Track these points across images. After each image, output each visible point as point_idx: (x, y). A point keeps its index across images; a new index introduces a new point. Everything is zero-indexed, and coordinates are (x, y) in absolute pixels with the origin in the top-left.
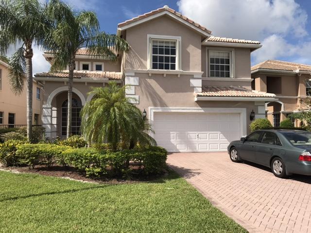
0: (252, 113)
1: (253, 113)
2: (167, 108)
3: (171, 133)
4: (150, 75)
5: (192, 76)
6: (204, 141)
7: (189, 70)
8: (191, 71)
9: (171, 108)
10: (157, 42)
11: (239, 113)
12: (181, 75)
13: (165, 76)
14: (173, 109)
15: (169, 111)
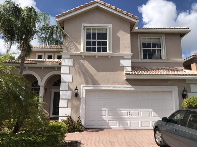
0: (183, 91)
1: (185, 91)
2: (99, 86)
3: (103, 109)
4: (83, 57)
5: (122, 57)
6: (136, 118)
7: (119, 52)
8: (121, 53)
9: (102, 86)
10: (90, 29)
11: (171, 91)
12: (111, 56)
13: (97, 57)
14: (104, 87)
15: (101, 88)
